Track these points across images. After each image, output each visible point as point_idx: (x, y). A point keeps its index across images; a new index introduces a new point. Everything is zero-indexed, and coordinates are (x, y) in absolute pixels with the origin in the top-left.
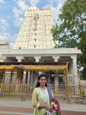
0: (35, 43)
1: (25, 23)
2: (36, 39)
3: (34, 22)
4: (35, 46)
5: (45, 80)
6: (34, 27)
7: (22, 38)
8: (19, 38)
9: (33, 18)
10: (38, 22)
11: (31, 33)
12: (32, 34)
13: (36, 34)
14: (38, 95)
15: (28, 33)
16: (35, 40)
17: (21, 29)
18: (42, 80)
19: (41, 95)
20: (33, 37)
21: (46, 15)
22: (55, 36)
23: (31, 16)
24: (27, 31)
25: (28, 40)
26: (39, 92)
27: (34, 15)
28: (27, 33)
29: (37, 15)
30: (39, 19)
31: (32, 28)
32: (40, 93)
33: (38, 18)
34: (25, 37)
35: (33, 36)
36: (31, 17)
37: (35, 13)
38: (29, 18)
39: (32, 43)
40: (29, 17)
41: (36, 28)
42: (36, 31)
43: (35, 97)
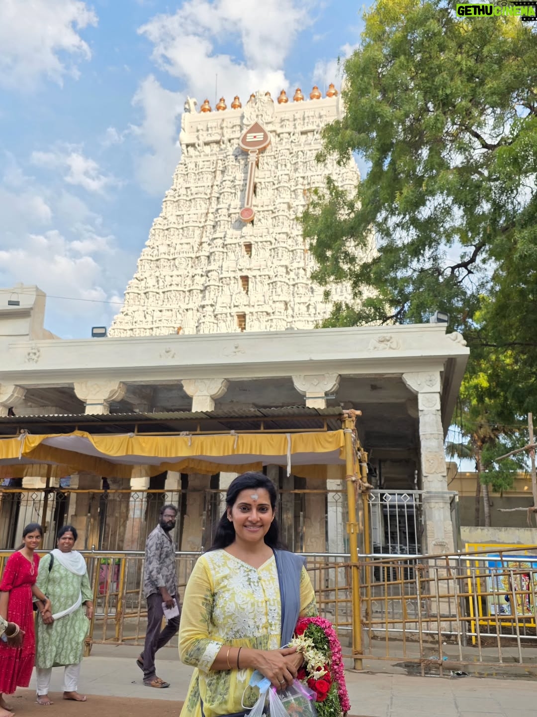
0: (242, 299)
1: (181, 180)
2: (250, 274)
3: (240, 175)
4: (242, 317)
5: (262, 508)
6: (236, 202)
7: (166, 272)
8: (146, 270)
9: (231, 150)
10: (261, 176)
11: (219, 242)
12: (224, 246)
13: (249, 247)
14: (214, 595)
15: (201, 244)
16: (245, 279)
17: (159, 220)
18: (246, 508)
19: (233, 594)
20: (229, 263)
21: (310, 127)
22: (329, 253)
23: (217, 138)
24: (198, 232)
25: (200, 281)
26: (225, 577)
27: (238, 134)
28: (198, 240)
29: (256, 128)
30: (268, 152)
31: (225, 212)
32: (226, 582)
33: (262, 151)
34: (184, 268)
35: (232, 256)
36: (218, 142)
37: (242, 117)
38: (207, 149)
39: (223, 299)
40: (206, 144)
41: (249, 210)
42: (248, 229)
43: (200, 602)
